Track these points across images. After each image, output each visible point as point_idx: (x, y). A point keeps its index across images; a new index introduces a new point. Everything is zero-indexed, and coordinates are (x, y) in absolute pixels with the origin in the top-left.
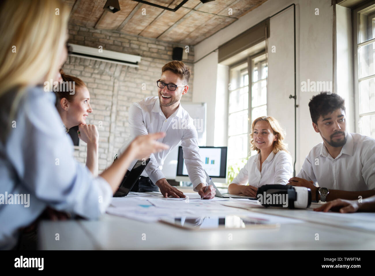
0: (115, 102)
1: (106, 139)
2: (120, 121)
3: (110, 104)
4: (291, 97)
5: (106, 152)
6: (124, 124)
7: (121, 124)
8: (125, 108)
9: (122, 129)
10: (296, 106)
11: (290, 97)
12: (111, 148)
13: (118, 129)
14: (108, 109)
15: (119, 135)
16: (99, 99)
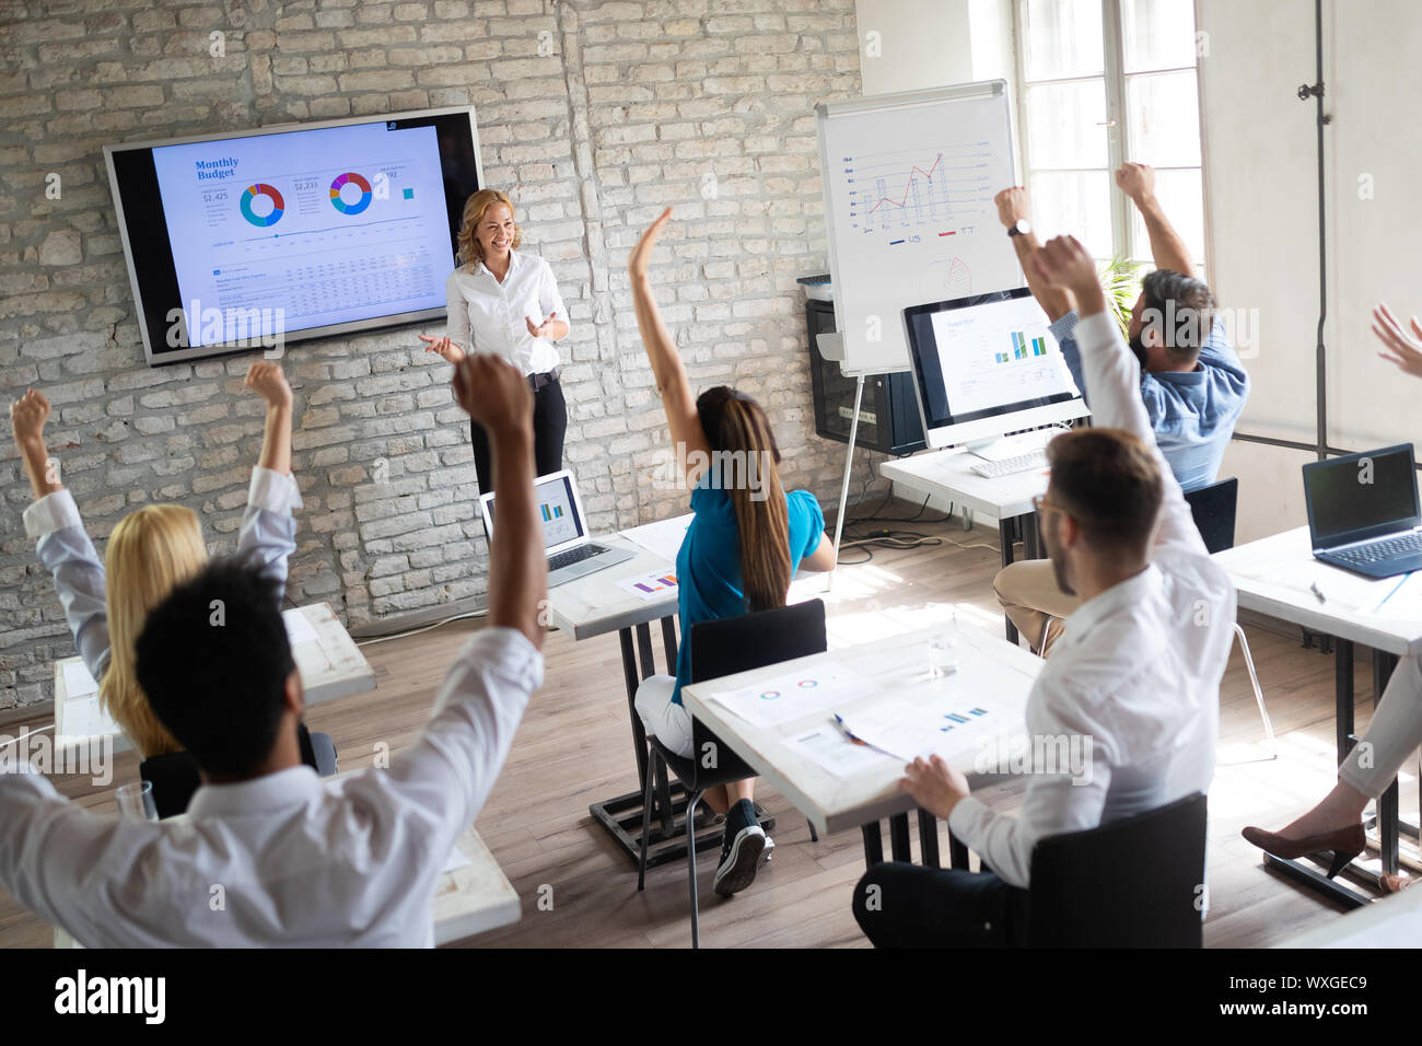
0: (579, 99)
1: (578, 248)
2: (611, 166)
3: (563, 109)
4: (1305, 92)
5: (587, 293)
6: (626, 175)
7: (614, 179)
8: (618, 112)
9: (625, 198)
10: (1323, 120)
11: (1300, 95)
12: (601, 274)
13: (609, 199)
14: (559, 133)
15: (618, 222)
16: (520, 101)
